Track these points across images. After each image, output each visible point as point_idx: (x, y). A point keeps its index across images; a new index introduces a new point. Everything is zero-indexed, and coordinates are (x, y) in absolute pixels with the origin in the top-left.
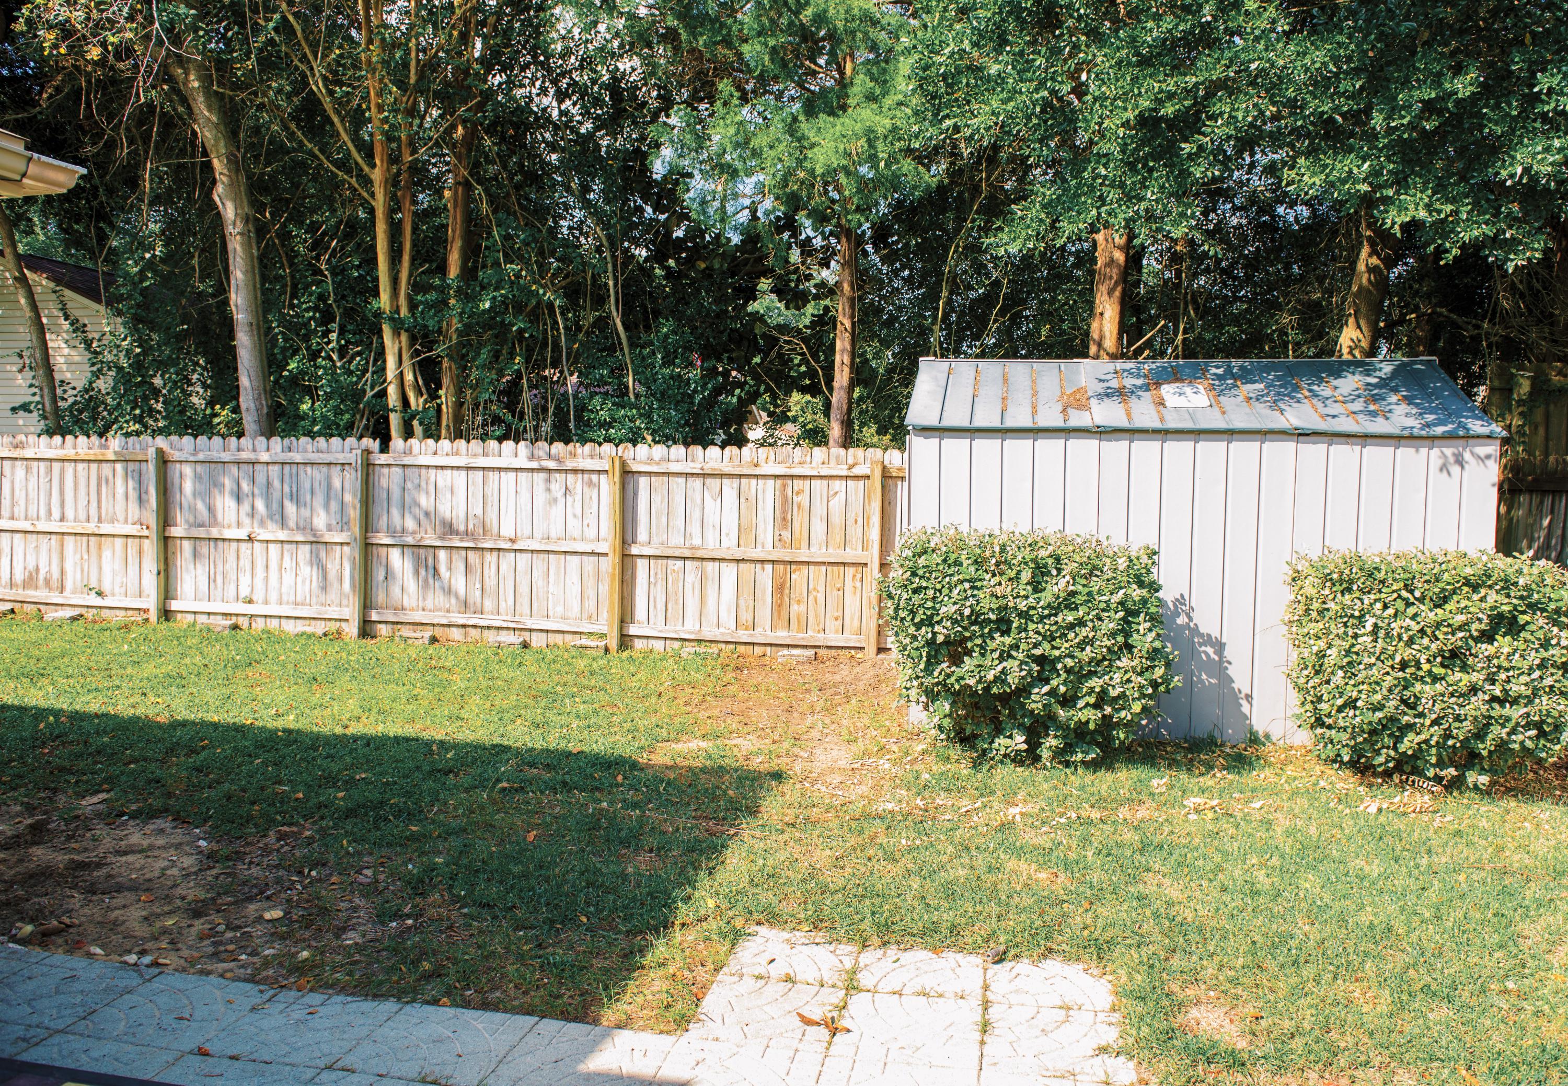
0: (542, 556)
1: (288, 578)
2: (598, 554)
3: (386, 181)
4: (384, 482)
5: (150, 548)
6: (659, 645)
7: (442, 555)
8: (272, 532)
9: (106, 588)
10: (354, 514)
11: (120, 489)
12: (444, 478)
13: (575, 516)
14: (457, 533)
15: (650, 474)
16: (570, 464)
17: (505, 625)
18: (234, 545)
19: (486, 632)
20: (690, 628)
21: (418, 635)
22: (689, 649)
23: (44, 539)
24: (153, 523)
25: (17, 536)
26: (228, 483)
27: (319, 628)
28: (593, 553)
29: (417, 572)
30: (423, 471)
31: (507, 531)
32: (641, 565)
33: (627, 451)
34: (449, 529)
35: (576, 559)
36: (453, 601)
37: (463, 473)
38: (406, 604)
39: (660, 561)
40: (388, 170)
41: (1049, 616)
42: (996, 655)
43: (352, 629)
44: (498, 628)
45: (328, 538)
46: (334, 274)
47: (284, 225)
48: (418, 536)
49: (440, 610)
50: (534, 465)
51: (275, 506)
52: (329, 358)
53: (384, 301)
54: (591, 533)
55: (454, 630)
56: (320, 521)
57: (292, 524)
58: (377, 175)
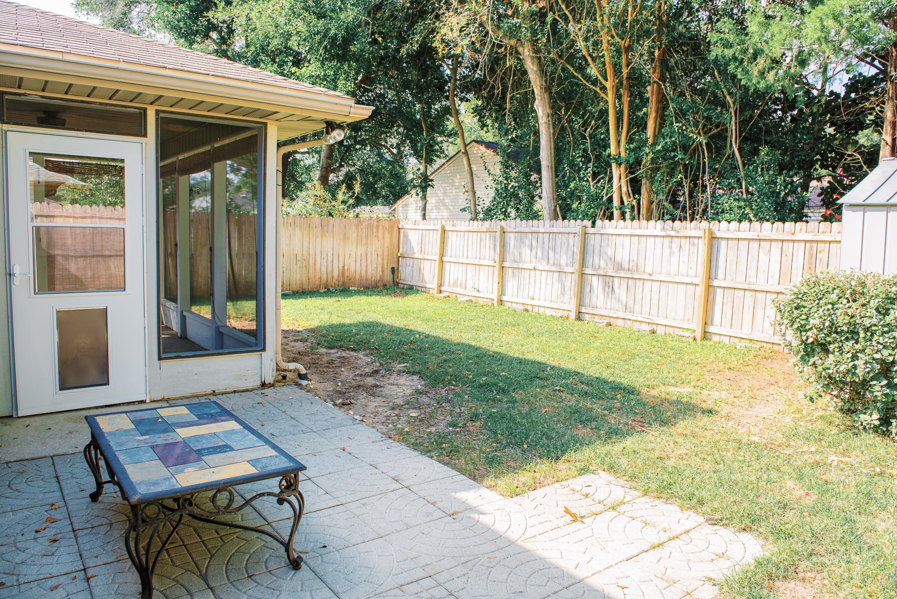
0: (665, 284)
1: (549, 289)
2: (695, 285)
3: (613, 87)
4: (592, 242)
5: (497, 270)
6: (726, 340)
7: (616, 280)
8: (543, 266)
9: (481, 289)
10: (577, 257)
11: (488, 245)
12: (619, 239)
13: (684, 262)
14: (624, 270)
15: (727, 239)
16: (682, 234)
17: (644, 320)
18: (528, 271)
19: (635, 323)
20: (745, 332)
21: (601, 321)
22: (743, 343)
23: (460, 265)
24: (497, 259)
25: (452, 264)
26: (527, 242)
27: (559, 314)
28: (692, 284)
29: (604, 289)
30: (610, 237)
31: (649, 269)
32: (719, 292)
33: (714, 225)
34: (620, 267)
35: (683, 286)
36: (620, 305)
37: (629, 238)
38: (598, 306)
39: (730, 291)
40: (614, 81)
41: (887, 333)
42: (850, 355)
43: (573, 315)
44: (641, 322)
45: (566, 269)
46: (591, 138)
47: (570, 116)
48: (605, 270)
49: (613, 309)
50: (664, 233)
51: (546, 254)
52: (588, 181)
53: (613, 150)
54: (692, 272)
55: (619, 320)
56: (563, 261)
57: (551, 262)
58: (608, 85)
